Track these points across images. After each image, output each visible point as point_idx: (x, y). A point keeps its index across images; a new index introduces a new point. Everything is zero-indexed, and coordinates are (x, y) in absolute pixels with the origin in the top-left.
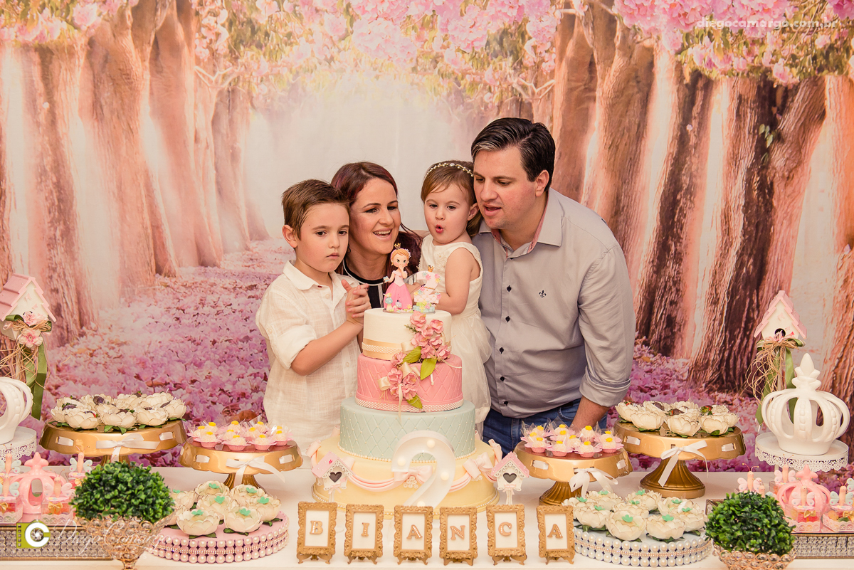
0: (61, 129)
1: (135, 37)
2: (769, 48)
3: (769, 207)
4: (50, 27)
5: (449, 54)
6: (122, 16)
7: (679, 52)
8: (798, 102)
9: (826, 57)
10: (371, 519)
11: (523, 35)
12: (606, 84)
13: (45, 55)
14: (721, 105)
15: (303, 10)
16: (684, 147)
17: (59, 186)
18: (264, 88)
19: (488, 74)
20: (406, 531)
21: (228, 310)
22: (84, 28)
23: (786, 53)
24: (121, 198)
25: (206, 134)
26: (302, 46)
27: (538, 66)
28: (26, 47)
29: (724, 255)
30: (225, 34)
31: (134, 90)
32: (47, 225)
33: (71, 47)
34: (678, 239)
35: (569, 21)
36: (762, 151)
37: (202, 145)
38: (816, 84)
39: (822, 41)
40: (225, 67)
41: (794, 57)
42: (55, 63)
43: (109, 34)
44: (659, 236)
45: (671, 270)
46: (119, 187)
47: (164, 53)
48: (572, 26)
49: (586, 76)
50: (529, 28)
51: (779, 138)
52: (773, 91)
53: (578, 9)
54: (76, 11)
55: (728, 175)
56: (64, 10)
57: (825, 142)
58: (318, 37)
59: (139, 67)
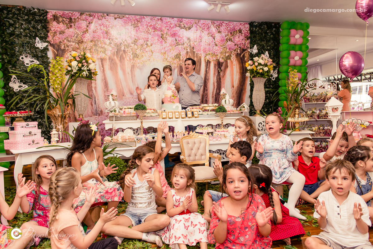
0: (105, 72)
1: (117, 56)
2: (219, 56)
3: (220, 82)
4: (103, 56)
5: (168, 58)
6: (114, 53)
7: (205, 57)
8: (224, 65)
9: (228, 57)
10: (171, 113)
11: (180, 55)
13: (102, 60)
14: (212, 65)
15: (144, 51)
16: (207, 72)
17: (105, 82)
18: (139, 65)
19: (175, 61)
20: (176, 115)
21: (135, 102)
22: (108, 55)
23: (221, 57)
24: (116, 84)
25: (130, 73)
26: (145, 57)
28: (98, 59)
29: (214, 90)
30: (132, 56)
31: (117, 65)
32: (104, 89)
33: (106, 58)
34: (207, 87)
35: (187, 52)
36: (219, 73)
37: (129, 74)
38: (226, 62)
39: (227, 55)
40: (132, 61)
41: (223, 57)
42: (104, 61)
43: (112, 56)
44: (204, 87)
45: (206, 92)
46: (116, 81)
47: (122, 59)
48: (188, 53)
50: (181, 54)
51: (221, 71)
52: (220, 63)
53: (189, 50)
54: (106, 52)
55: (214, 77)
56: (104, 52)
57: (228, 71)
58: (147, 56)
59: (118, 62)
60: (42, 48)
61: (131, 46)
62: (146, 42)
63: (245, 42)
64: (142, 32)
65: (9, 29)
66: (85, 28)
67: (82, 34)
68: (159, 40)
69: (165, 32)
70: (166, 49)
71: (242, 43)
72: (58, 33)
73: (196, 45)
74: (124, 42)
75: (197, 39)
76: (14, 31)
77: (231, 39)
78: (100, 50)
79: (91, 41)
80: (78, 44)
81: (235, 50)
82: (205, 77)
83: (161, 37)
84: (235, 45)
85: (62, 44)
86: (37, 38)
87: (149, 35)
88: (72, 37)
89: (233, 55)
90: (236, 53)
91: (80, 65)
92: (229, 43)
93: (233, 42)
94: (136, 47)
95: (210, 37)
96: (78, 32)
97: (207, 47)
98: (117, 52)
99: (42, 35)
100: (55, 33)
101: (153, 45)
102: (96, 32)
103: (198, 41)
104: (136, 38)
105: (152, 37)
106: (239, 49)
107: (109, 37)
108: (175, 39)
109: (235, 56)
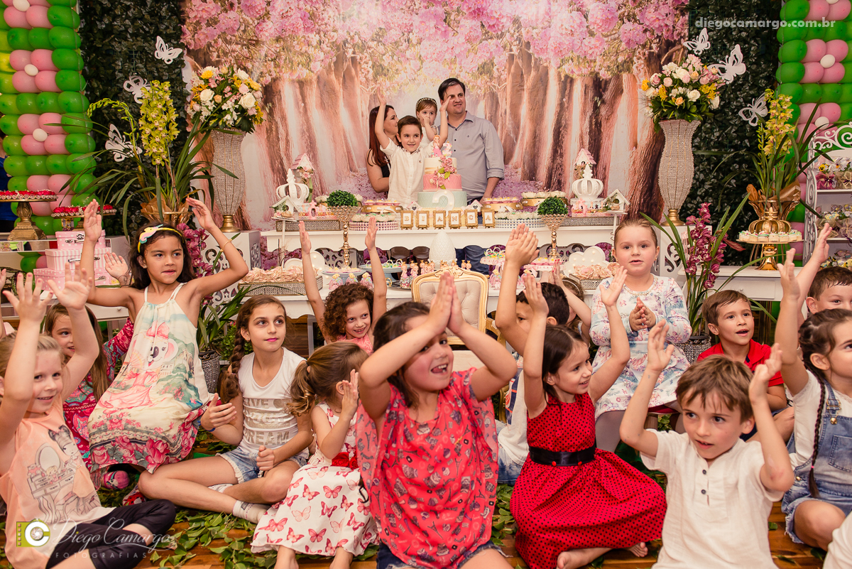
0: (309, 114)
1: (336, 75)
2: (598, 63)
3: (600, 132)
4: (303, 73)
6: (330, 66)
7: (559, 68)
8: (611, 86)
9: (623, 66)
11: (493, 64)
12: (529, 82)
13: (302, 84)
14: (578, 89)
15: (402, 59)
16: (562, 108)
17: (309, 137)
18: (388, 93)
19: (478, 82)
20: (437, 219)
22: (315, 72)
23: (605, 65)
24: (334, 141)
26: (403, 74)
27: (499, 77)
28: (293, 81)
30: (371, 71)
31: (337, 97)
33: (311, 80)
34: (561, 147)
35: (512, 57)
36: (596, 108)
37: (365, 118)
38: (618, 77)
39: (621, 59)
40: (372, 84)
41: (609, 67)
42: (305, 87)
43: (325, 74)
44: (553, 147)
45: (559, 161)
46: (333, 136)
47: (348, 81)
48: (513, 59)
49: (519, 80)
50: (495, 61)
51: (603, 102)
52: (600, 82)
53: (515, 51)
54: (312, 65)
55: (581, 120)
56: (307, 65)
57: (623, 103)
58: (409, 70)
59: (338, 87)
60: (169, 60)
61: (369, 48)
62: (406, 34)
63: (674, 22)
64: (395, 10)
65: (101, 21)
66: (262, 9)
67: (256, 22)
68: (439, 29)
69: (455, 7)
70: (457, 51)
71: (666, 25)
72: (203, 24)
73: (535, 36)
74: (352, 38)
75: (540, 21)
76: (110, 25)
77: (634, 15)
78: (296, 59)
79: (277, 40)
80: (248, 48)
81: (644, 46)
82: (558, 120)
83: (445, 21)
84: (645, 31)
85: (214, 50)
86: (159, 38)
87: (415, 17)
88: (233, 30)
89: (638, 59)
90: (647, 52)
91: (219, 98)
92: (628, 26)
93: (640, 24)
94: (381, 48)
95: (575, 13)
96: (248, 18)
97: (566, 41)
98: (335, 63)
99: (170, 31)
100: (198, 23)
101: (423, 42)
102: (287, 16)
103: (540, 26)
104: (383, 27)
105: (421, 22)
106: (655, 41)
107: (317, 27)
108: (480, 24)
109: (642, 62)
